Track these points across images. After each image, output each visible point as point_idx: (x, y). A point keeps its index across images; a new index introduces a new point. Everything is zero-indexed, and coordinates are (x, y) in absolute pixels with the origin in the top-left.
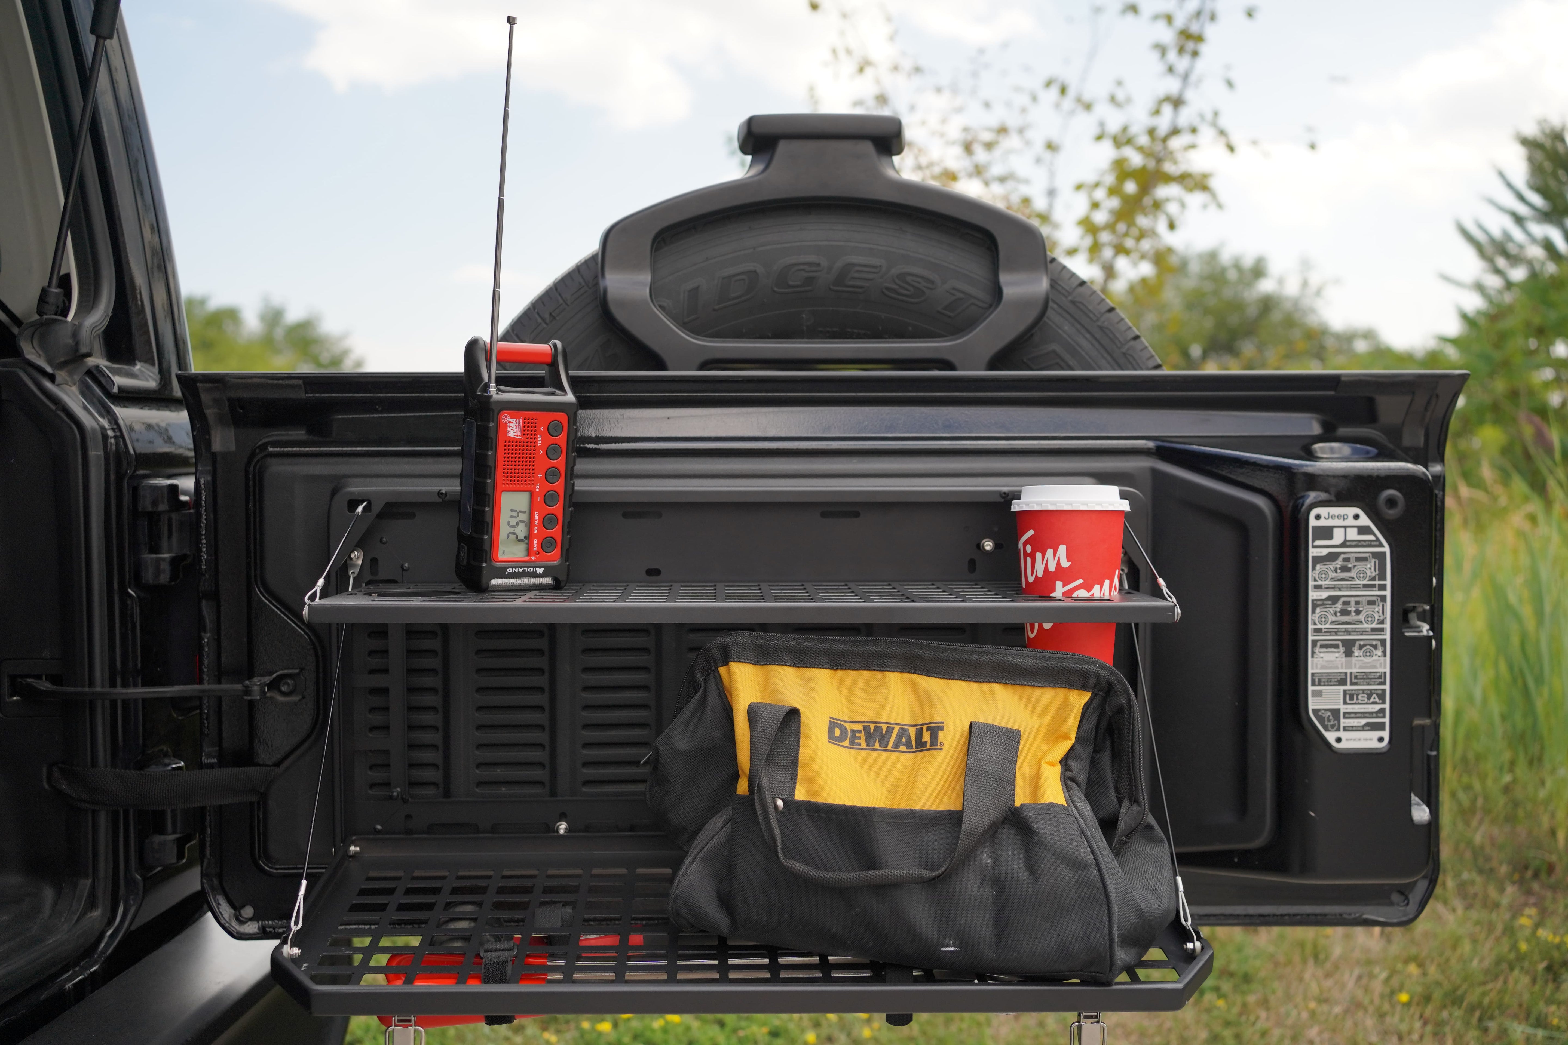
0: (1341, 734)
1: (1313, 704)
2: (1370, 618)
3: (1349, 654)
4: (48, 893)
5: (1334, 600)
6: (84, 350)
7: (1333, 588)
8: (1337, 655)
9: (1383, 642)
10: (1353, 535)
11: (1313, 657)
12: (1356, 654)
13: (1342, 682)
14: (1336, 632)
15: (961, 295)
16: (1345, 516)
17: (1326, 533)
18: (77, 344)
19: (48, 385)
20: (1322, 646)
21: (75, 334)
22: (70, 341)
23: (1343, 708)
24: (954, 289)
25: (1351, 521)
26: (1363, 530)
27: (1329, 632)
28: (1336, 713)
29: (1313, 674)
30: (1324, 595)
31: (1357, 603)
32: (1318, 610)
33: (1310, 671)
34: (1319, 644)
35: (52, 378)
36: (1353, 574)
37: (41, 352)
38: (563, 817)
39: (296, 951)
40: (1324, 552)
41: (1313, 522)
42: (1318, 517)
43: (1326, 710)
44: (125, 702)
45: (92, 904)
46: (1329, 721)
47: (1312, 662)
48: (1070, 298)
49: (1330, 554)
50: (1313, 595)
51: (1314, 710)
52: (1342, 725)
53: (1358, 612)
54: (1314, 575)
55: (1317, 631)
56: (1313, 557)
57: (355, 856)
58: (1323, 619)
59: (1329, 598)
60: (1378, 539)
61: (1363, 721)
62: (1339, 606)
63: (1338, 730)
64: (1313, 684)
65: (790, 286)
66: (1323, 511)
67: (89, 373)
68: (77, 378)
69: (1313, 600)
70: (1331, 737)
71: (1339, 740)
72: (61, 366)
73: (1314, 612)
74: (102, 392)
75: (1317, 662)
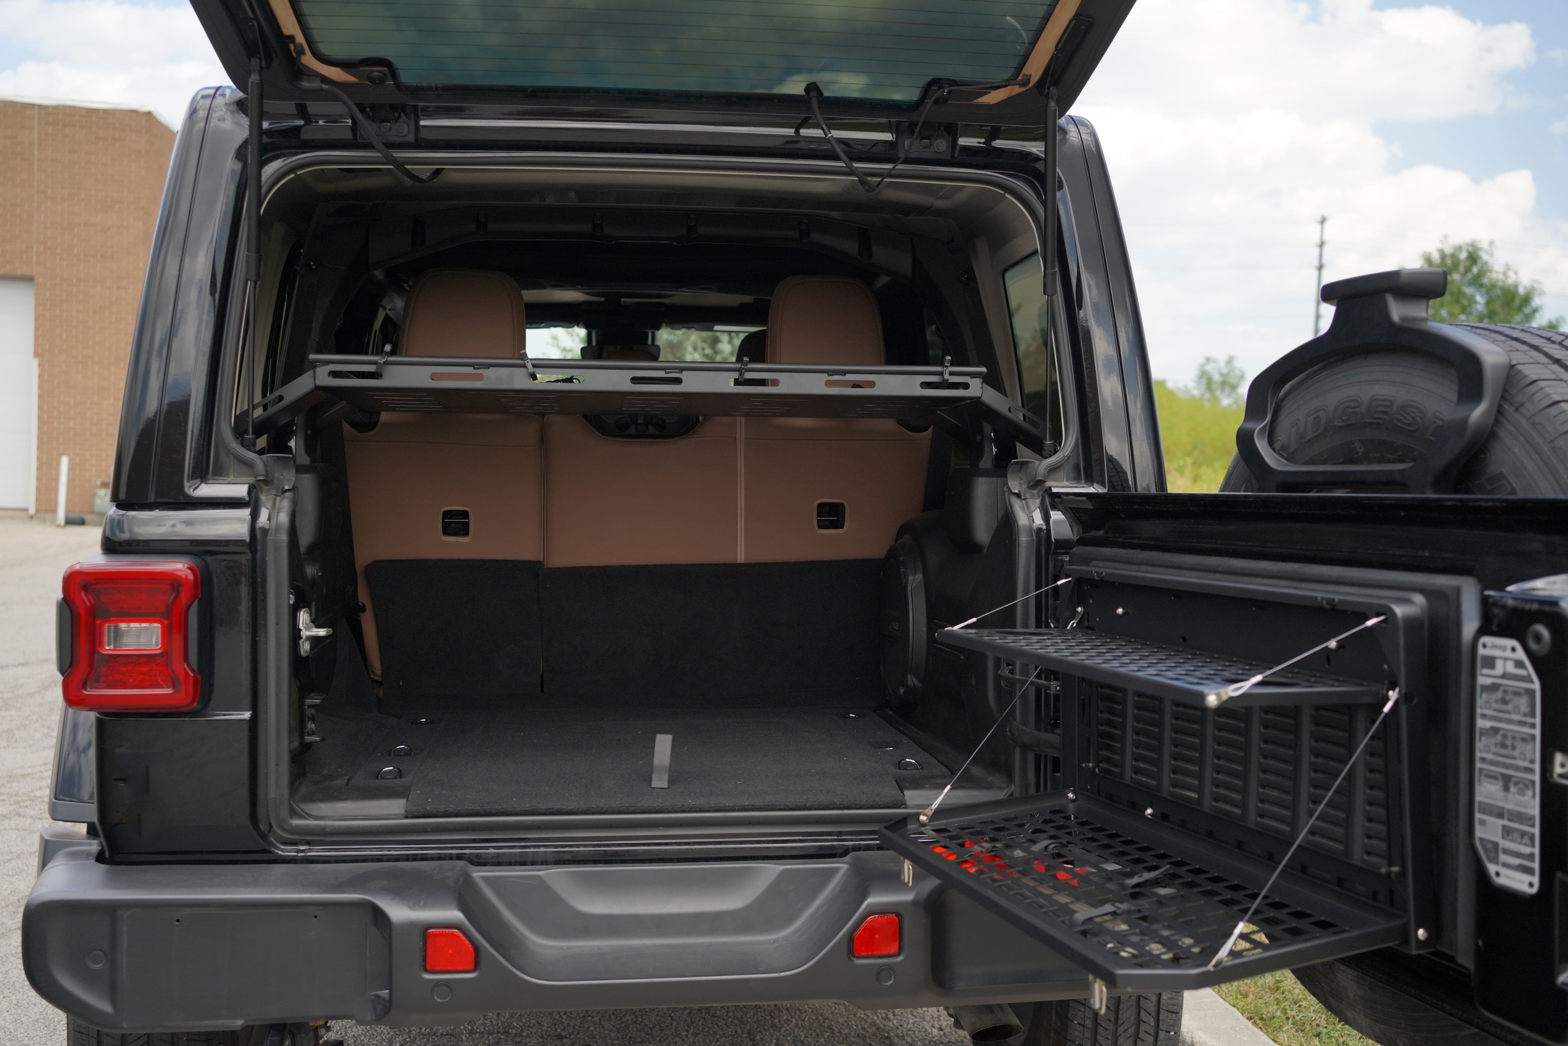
0: (1499, 869)
1: (1479, 832)
2: (1523, 756)
3: (1506, 789)
5: (1496, 730)
6: (1039, 478)
7: (1495, 719)
8: (1496, 787)
9: (1533, 782)
10: (1510, 668)
11: (1479, 784)
12: (1512, 790)
13: (1501, 816)
14: (1497, 764)
16: (1503, 648)
17: (1490, 662)
19: (1013, 500)
20: (1486, 775)
21: (1037, 469)
22: (1034, 473)
23: (1504, 844)
25: (1509, 654)
26: (1519, 664)
27: (1491, 762)
28: (1496, 846)
29: (1480, 801)
30: (1489, 724)
31: (1513, 737)
32: (1483, 738)
33: (1477, 798)
34: (1483, 772)
35: (1018, 495)
36: (1509, 707)
38: (1150, 805)
39: (925, 819)
40: (1489, 681)
41: (1480, 650)
42: (1486, 646)
43: (1488, 840)
46: (1491, 852)
47: (1479, 789)
48: (1533, 421)
49: (1493, 684)
50: (1480, 722)
51: (1479, 837)
52: (1500, 860)
53: (1514, 748)
54: (1481, 703)
55: (1483, 760)
56: (1481, 685)
58: (1488, 747)
59: (1491, 728)
60: (1529, 676)
61: (1517, 861)
62: (1499, 738)
63: (1497, 863)
64: (1480, 812)
65: (1343, 420)
66: (1488, 640)
67: (1046, 491)
68: (1038, 494)
69: (1480, 728)
70: (1492, 869)
71: (1498, 874)
72: (1033, 487)
73: (1480, 740)
74: (1049, 502)
75: (1484, 791)
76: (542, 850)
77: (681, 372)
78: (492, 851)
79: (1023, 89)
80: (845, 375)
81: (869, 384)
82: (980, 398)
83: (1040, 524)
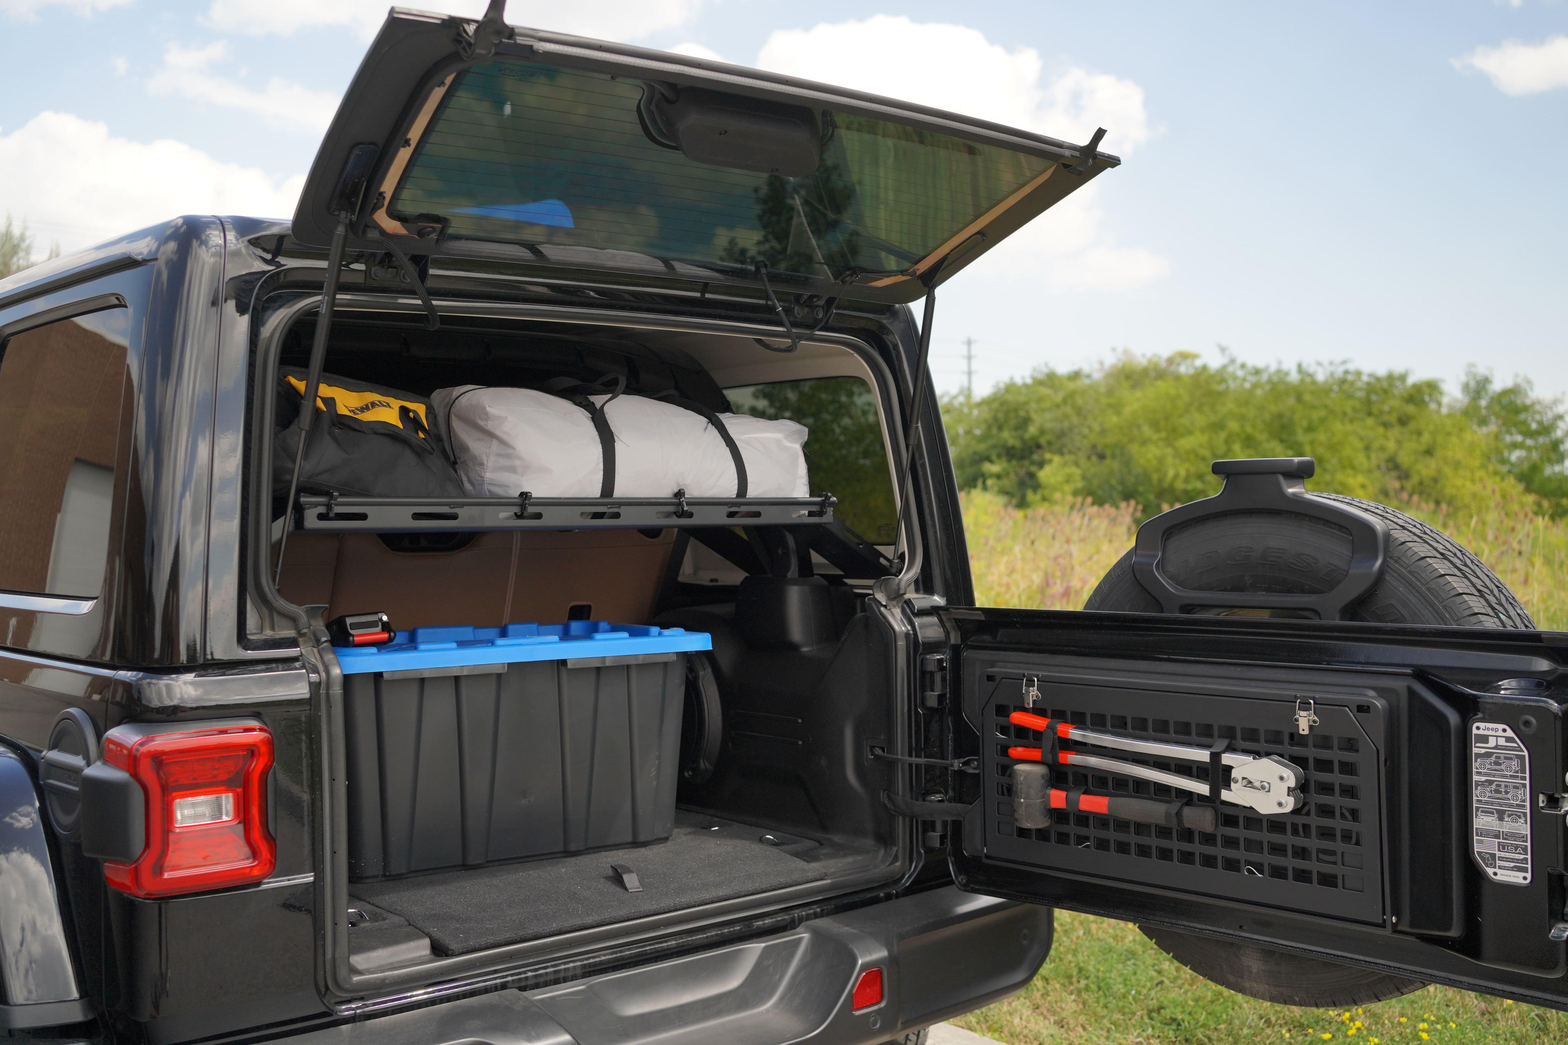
0: (1497, 871)
1: (1476, 848)
2: (1515, 797)
3: (1501, 819)
4: (880, 851)
5: (1490, 782)
6: (902, 592)
7: (1489, 775)
8: (1493, 818)
9: (1525, 814)
10: (1502, 742)
11: (1476, 817)
12: (1506, 820)
13: (1497, 837)
14: (1492, 804)
16: (1497, 730)
17: (1484, 739)
18: (899, 589)
19: (883, 611)
20: (1482, 812)
21: (899, 584)
22: (896, 588)
23: (1498, 854)
25: (1501, 733)
26: (1509, 740)
27: (1487, 803)
28: (1492, 856)
29: (1476, 828)
30: (1484, 779)
31: (1506, 786)
32: (1479, 788)
33: (1475, 827)
34: (1480, 809)
35: (885, 606)
36: (1501, 767)
37: (885, 593)
40: (1483, 751)
41: (1475, 731)
42: (1478, 728)
43: (1485, 853)
44: (917, 765)
45: (897, 859)
46: (1488, 861)
47: (1476, 821)
48: (1408, 569)
49: (1486, 753)
50: (1475, 778)
51: (1477, 852)
52: (1497, 865)
53: (1507, 793)
54: (1476, 765)
55: (1479, 801)
56: (1475, 753)
58: (1483, 794)
59: (1487, 781)
60: (1519, 747)
61: (1512, 864)
62: (1494, 787)
63: (1494, 867)
64: (1477, 835)
65: (1236, 560)
66: (1482, 725)
67: (906, 602)
68: (900, 605)
69: (1476, 782)
70: (1490, 871)
71: (1495, 874)
72: (893, 599)
73: (1476, 789)
74: (910, 612)
75: (1480, 821)
76: (572, 965)
77: (618, 508)
78: (530, 974)
79: (908, 278)
80: (739, 506)
81: (758, 514)
82: (830, 523)
83: (908, 630)
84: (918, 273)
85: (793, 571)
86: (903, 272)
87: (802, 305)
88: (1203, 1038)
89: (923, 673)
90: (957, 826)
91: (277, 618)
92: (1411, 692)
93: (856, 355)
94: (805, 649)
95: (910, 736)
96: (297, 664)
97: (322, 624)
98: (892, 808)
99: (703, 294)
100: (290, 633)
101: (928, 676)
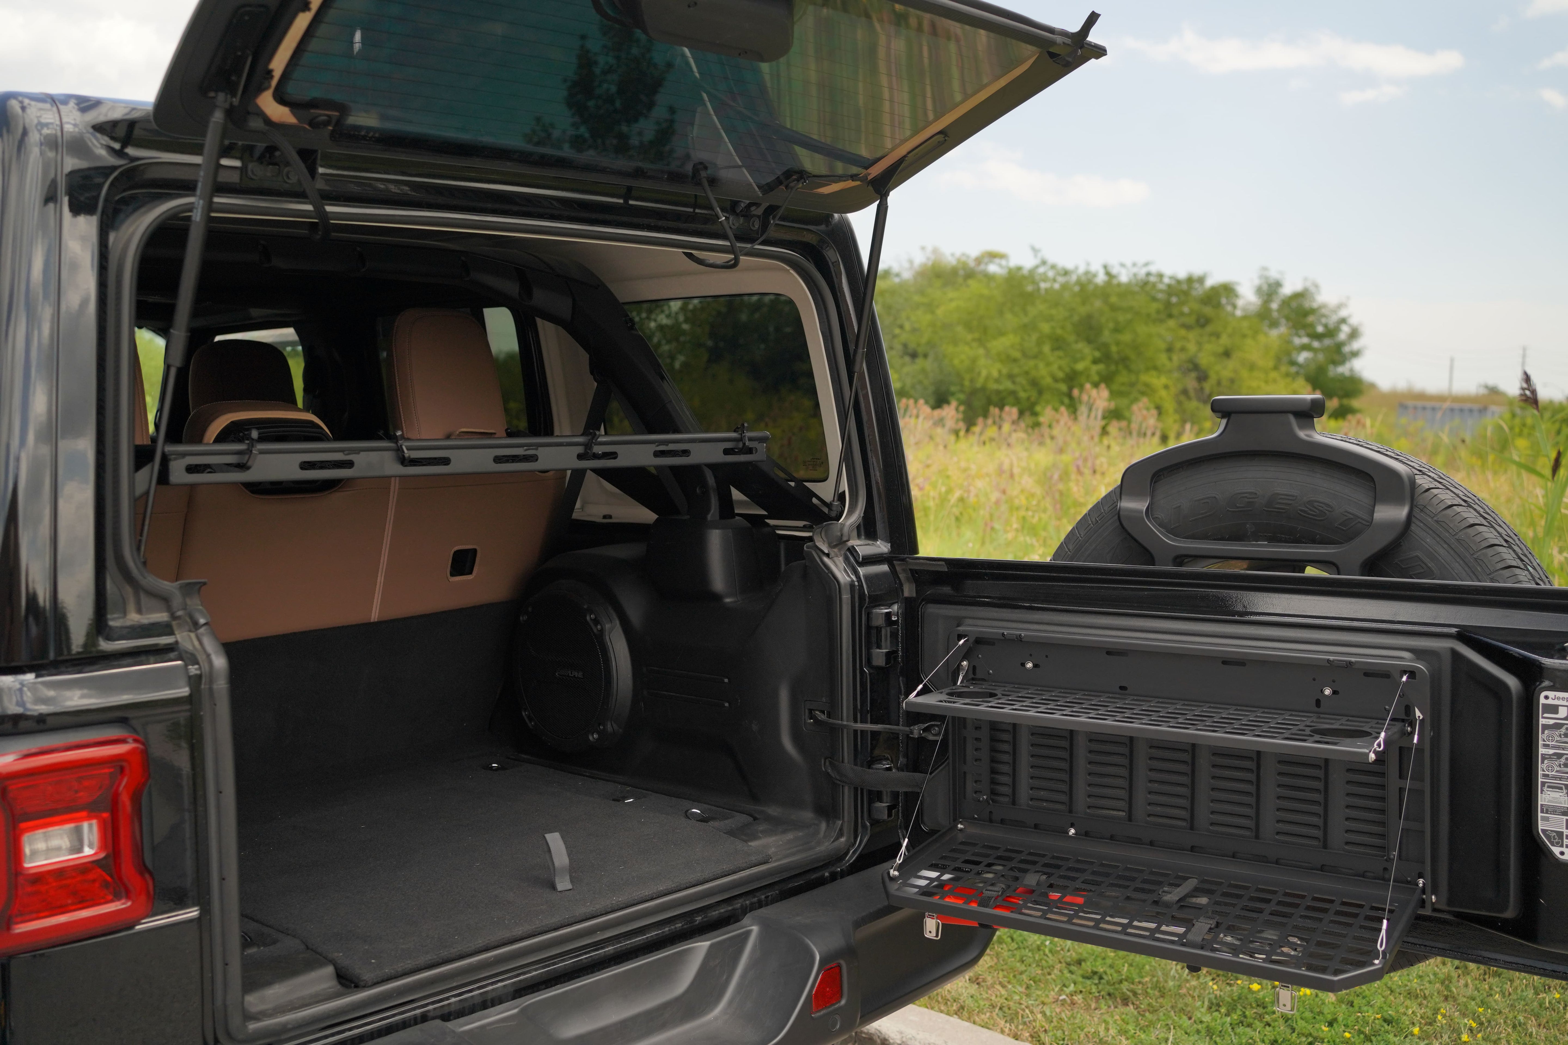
0: (1564, 849)
1: (1541, 826)
4: (823, 826)
5: (1559, 756)
6: (845, 539)
7: (1558, 748)
8: (1561, 794)
11: (1542, 793)
13: (1565, 814)
14: (1561, 778)
15: (1351, 516)
17: (1554, 709)
18: (842, 535)
19: (826, 559)
20: (1549, 787)
21: (841, 530)
22: (839, 534)
23: (1566, 832)
24: (1346, 512)
27: (1555, 778)
28: (1560, 834)
29: (1542, 805)
30: (1551, 752)
32: (1546, 761)
33: (1540, 803)
34: (1546, 785)
35: (828, 555)
37: (825, 539)
38: (1072, 826)
39: (896, 873)
40: (1552, 722)
41: (1542, 700)
42: (1546, 697)
43: (1552, 831)
44: (863, 732)
45: (841, 834)
46: (1555, 839)
47: (1541, 796)
48: (1435, 518)
49: (1556, 723)
50: (1542, 751)
51: (1542, 829)
52: (1565, 843)
54: (1543, 737)
55: (1545, 776)
56: (1542, 725)
57: (961, 830)
58: (1550, 768)
59: (1555, 754)
62: (1563, 760)
63: (1562, 846)
64: (1542, 812)
65: (1238, 507)
66: (1551, 694)
67: (849, 549)
68: (842, 552)
69: (1542, 754)
70: (1556, 850)
71: (1562, 853)
72: (835, 546)
73: (1543, 762)
74: (854, 560)
75: (1545, 797)
76: (500, 984)
77: (537, 449)
78: (453, 1000)
79: (858, 183)
80: (667, 445)
81: (686, 453)
82: (762, 461)
83: (853, 581)
84: (870, 178)
85: (713, 513)
86: (853, 177)
87: (737, 215)
88: (1128, 993)
89: (869, 627)
90: (911, 798)
91: (143, 597)
92: (1455, 653)
93: (792, 271)
94: (728, 600)
95: (855, 699)
96: (172, 655)
97: (199, 602)
98: (838, 777)
99: (626, 201)
100: (161, 617)
101: (874, 632)
